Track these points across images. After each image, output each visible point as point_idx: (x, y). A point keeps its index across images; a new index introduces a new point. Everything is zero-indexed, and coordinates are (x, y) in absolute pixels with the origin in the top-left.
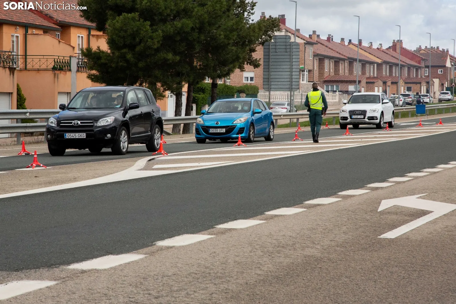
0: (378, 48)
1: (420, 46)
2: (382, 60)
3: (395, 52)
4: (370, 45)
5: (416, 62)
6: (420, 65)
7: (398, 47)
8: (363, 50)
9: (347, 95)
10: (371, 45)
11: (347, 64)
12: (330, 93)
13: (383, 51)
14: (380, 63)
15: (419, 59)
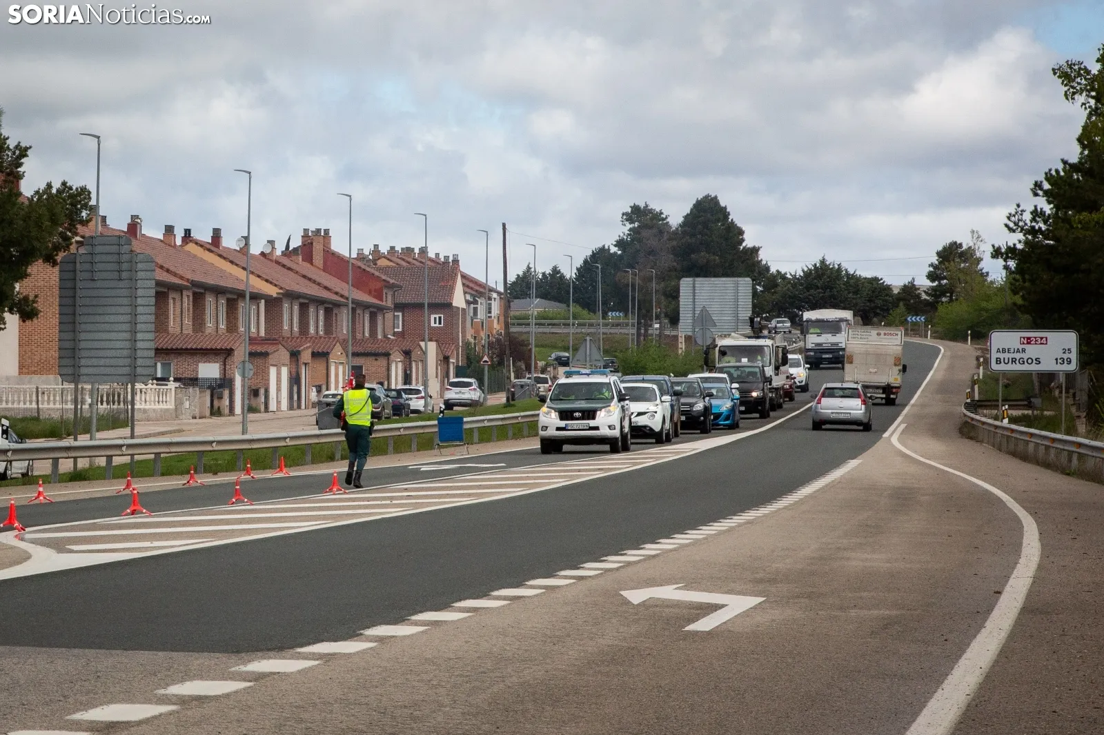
0: (263, 254)
1: (376, 246)
2: (281, 288)
3: (309, 265)
4: (242, 244)
5: (370, 293)
6: (380, 303)
7: (318, 248)
8: (225, 258)
9: (198, 392)
10: (247, 244)
11: (187, 302)
12: (150, 386)
13: (277, 262)
14: (276, 298)
15: (378, 285)
